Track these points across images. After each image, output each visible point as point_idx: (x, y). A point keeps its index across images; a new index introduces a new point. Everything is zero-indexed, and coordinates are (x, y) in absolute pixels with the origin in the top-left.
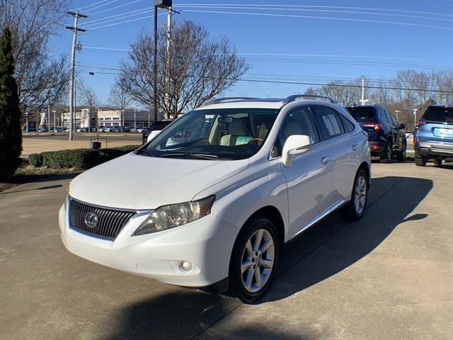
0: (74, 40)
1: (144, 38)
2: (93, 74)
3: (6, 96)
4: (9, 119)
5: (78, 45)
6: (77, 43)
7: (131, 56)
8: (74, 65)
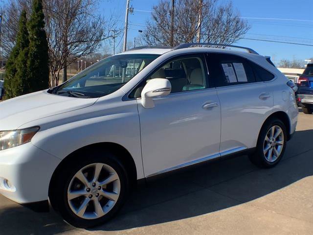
0: (127, 4)
1: (164, 2)
2: (141, 31)
3: (36, 44)
4: (37, 62)
5: (131, 8)
6: (130, 6)
7: (154, 17)
8: (127, 24)
